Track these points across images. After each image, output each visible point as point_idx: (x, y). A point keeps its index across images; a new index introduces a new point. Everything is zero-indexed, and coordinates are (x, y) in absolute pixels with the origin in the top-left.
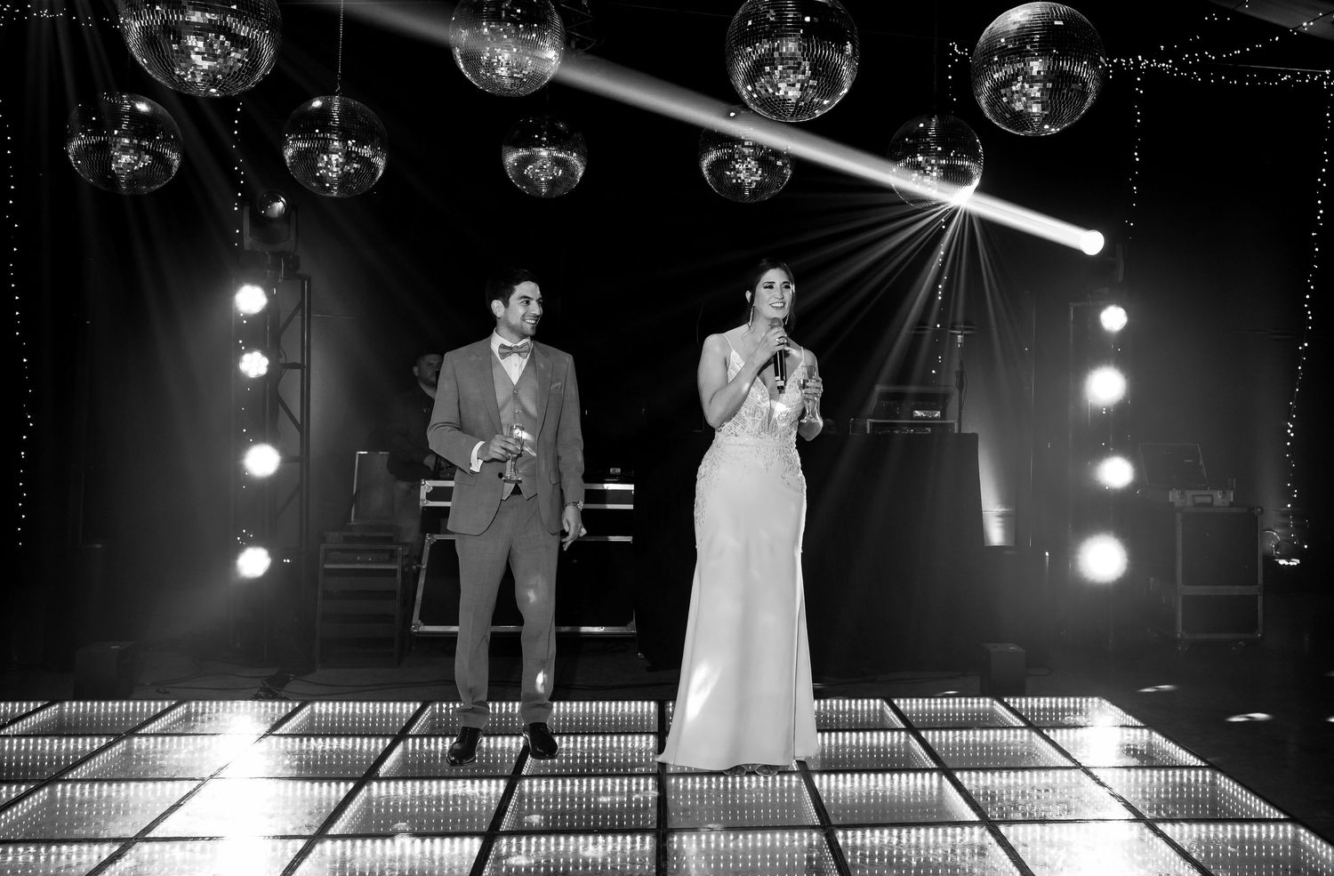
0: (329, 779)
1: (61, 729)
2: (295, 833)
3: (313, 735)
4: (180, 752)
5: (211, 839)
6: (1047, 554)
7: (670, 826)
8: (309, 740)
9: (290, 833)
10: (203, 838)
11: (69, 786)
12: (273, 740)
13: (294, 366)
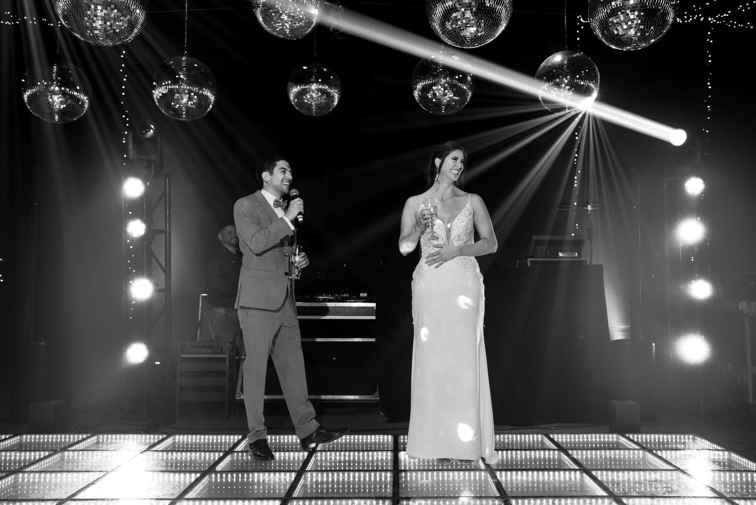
0: (185, 472)
1: (20, 448)
2: (164, 497)
3: (175, 451)
4: (94, 458)
5: (112, 499)
6: (654, 344)
7: (401, 496)
8: (172, 453)
9: (161, 497)
10: (108, 499)
11: (26, 475)
12: (150, 453)
13: (160, 232)
